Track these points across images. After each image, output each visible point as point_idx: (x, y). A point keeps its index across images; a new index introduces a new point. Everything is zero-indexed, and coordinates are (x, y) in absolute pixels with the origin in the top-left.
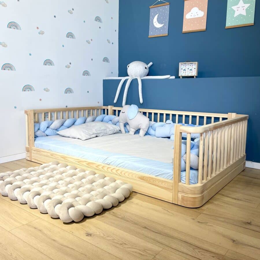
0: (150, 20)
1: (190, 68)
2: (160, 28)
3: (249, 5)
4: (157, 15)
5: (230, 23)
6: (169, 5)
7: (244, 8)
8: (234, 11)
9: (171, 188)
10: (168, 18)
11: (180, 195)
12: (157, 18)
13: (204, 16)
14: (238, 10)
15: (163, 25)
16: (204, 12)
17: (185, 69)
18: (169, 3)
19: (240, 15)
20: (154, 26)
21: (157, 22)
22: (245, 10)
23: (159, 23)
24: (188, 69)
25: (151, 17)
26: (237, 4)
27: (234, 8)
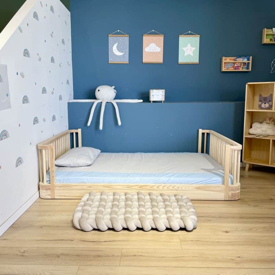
0: (109, 47)
1: (157, 94)
2: (121, 56)
3: (195, 48)
4: (117, 43)
5: (181, 60)
6: (128, 37)
7: (191, 50)
8: (184, 52)
9: (224, 190)
10: (128, 48)
11: (230, 193)
12: (117, 47)
13: (161, 51)
14: (187, 51)
15: (123, 53)
16: (161, 49)
17: (154, 95)
18: (128, 35)
19: (189, 55)
20: (114, 53)
21: (117, 50)
22: (192, 52)
23: (119, 52)
24: (156, 95)
25: (110, 45)
26: (186, 47)
27: (185, 49)
